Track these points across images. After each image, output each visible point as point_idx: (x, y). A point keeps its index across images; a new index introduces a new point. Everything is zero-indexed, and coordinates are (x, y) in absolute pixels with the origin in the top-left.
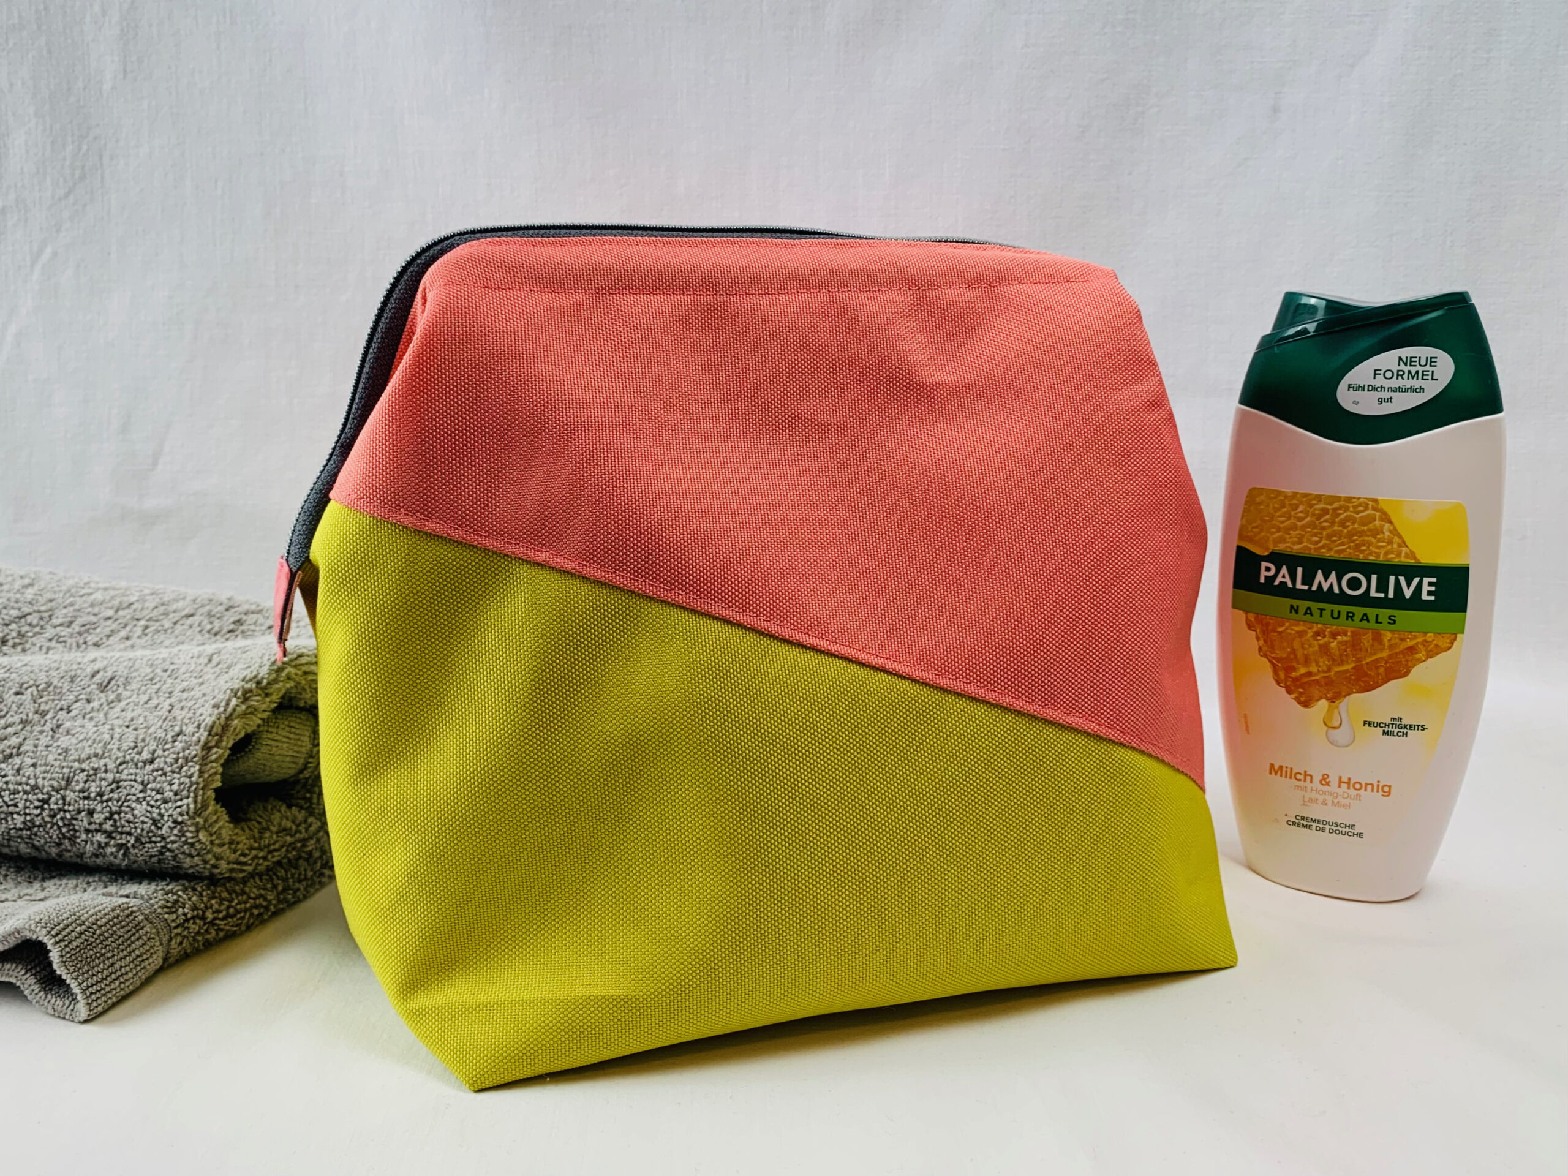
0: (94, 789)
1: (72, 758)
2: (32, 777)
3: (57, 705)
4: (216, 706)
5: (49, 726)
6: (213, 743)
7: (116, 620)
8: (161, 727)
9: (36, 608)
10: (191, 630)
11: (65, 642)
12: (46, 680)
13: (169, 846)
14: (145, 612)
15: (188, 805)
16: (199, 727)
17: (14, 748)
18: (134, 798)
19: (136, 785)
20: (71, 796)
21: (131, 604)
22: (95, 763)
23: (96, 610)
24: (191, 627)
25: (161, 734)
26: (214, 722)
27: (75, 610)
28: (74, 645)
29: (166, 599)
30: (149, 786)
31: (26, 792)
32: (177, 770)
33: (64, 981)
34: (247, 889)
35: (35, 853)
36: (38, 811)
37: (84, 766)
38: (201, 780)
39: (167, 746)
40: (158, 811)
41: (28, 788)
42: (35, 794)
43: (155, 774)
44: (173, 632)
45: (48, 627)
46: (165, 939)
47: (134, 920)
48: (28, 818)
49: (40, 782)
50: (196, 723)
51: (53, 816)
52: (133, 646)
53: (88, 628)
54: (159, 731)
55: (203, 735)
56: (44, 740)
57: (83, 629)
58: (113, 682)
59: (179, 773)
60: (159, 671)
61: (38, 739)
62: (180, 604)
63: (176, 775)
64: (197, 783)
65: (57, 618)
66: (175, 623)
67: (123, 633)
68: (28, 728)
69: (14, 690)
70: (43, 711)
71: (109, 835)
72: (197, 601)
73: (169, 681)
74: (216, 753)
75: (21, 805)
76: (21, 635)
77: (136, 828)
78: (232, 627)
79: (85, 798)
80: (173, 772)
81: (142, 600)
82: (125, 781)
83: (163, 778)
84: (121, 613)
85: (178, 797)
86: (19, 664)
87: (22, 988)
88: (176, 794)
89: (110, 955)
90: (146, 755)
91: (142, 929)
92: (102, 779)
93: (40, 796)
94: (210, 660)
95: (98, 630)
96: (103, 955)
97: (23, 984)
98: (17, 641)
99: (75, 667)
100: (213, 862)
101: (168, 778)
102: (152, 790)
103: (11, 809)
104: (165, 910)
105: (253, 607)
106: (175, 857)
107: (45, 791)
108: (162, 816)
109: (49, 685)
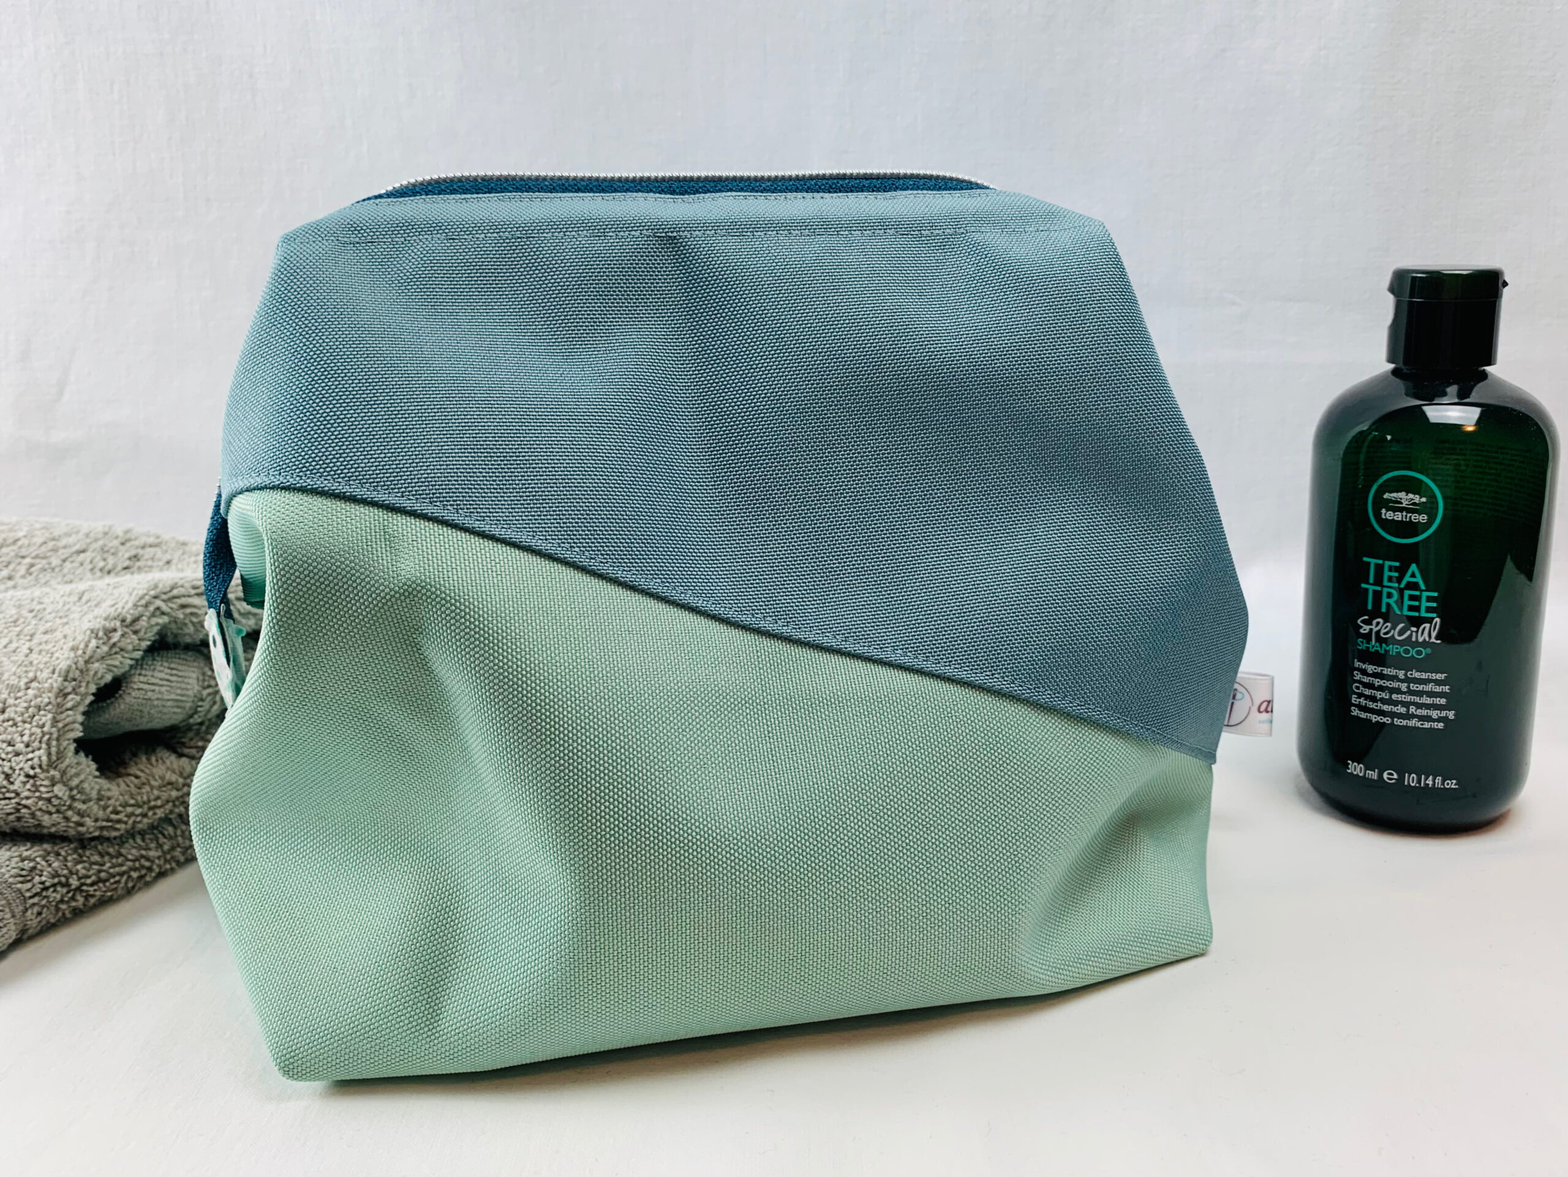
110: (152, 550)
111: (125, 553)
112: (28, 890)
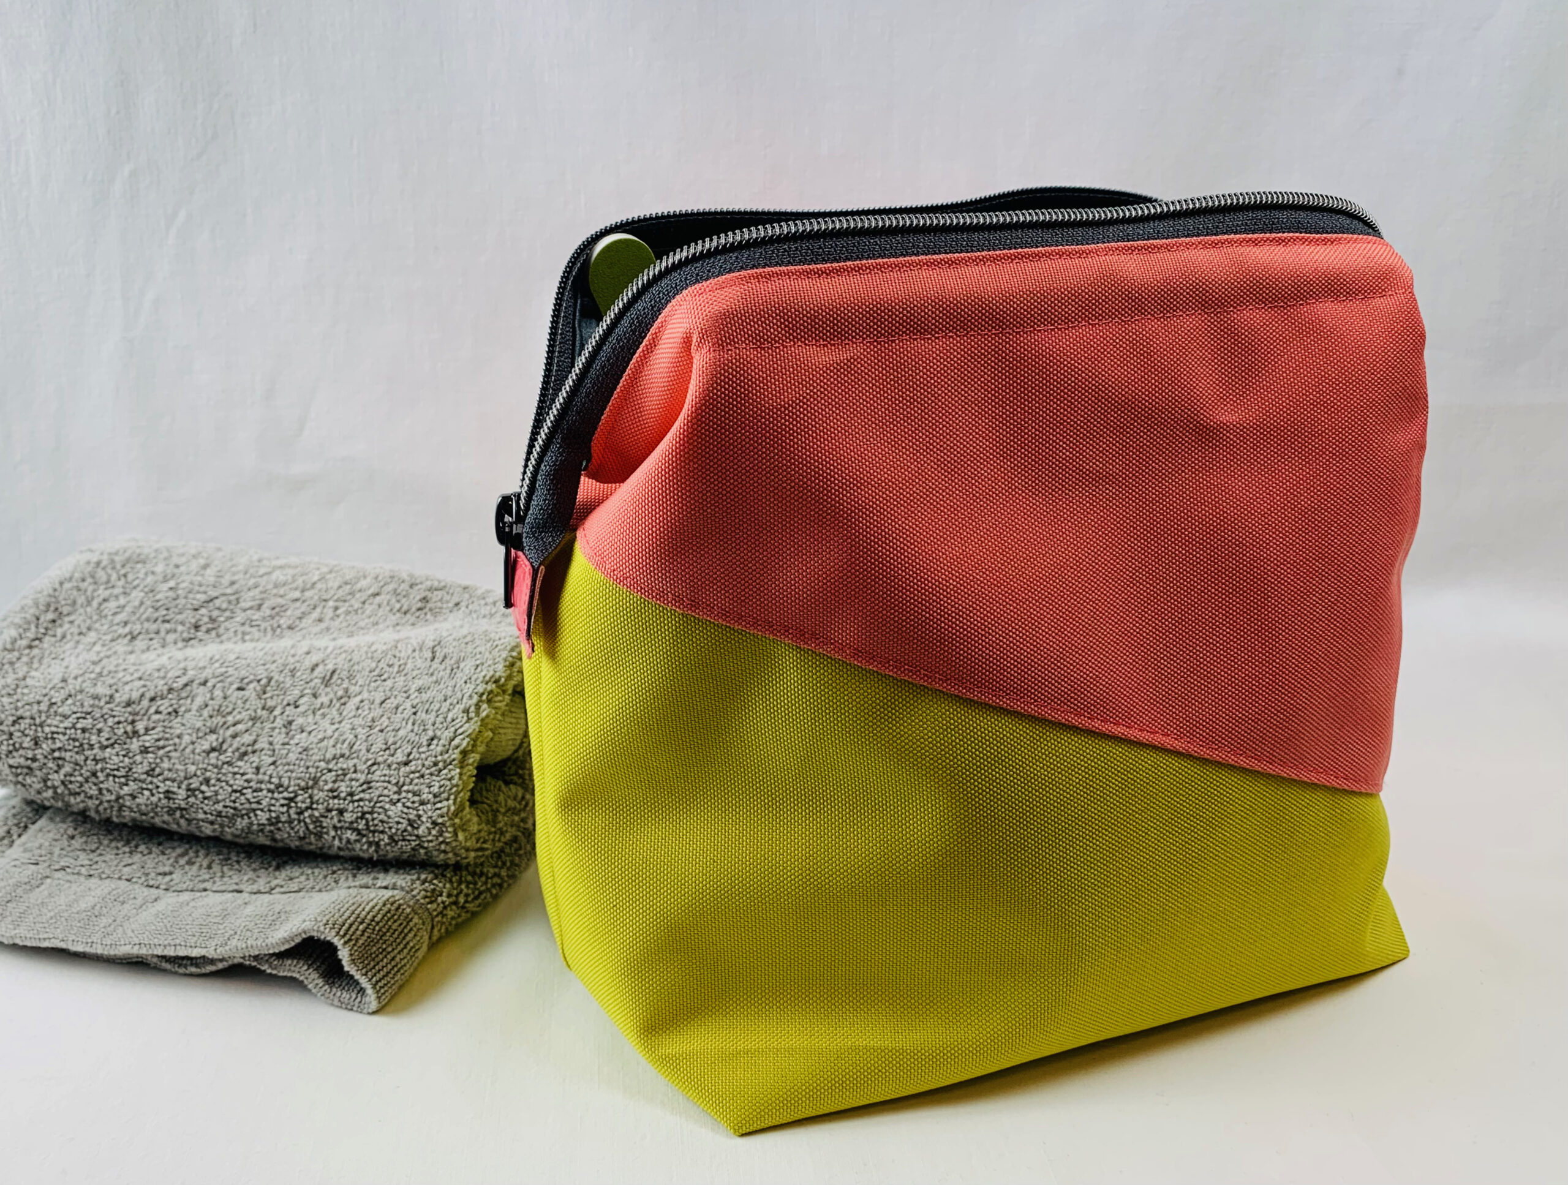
0: (343, 788)
1: (314, 758)
2: (275, 775)
3: (283, 700)
4: (467, 711)
5: (279, 722)
6: (469, 749)
7: (304, 601)
8: (412, 731)
9: (222, 591)
10: (381, 610)
11: (258, 626)
12: (265, 674)
14: (331, 592)
15: (449, 807)
17: (248, 745)
18: (387, 799)
19: (390, 786)
20: (319, 795)
21: (314, 584)
22: (343, 764)
23: (282, 592)
24: (380, 606)
25: (413, 737)
27: (261, 592)
28: (269, 629)
29: (348, 578)
30: (405, 788)
31: (269, 791)
32: (436, 773)
33: (352, 977)
35: (273, 844)
36: (285, 809)
37: (331, 766)
38: (461, 782)
39: (421, 750)
40: (415, 812)
41: (272, 787)
42: (280, 793)
43: (412, 776)
44: (363, 613)
45: (238, 611)
46: (429, 928)
47: (402, 913)
48: (273, 815)
49: (285, 782)
51: (300, 813)
52: (328, 629)
53: (278, 611)
54: (411, 734)
56: (279, 738)
57: (274, 612)
58: (335, 677)
59: (438, 776)
60: (383, 666)
61: (271, 736)
62: (363, 583)
63: (434, 778)
64: (457, 785)
65: (245, 601)
66: (364, 603)
67: (315, 615)
68: (258, 725)
69: (235, 686)
70: (270, 707)
71: (359, 832)
72: (380, 578)
73: (400, 679)
74: (473, 757)
75: (264, 803)
76: (212, 620)
77: (390, 828)
78: (420, 605)
79: (334, 797)
80: (431, 774)
81: (322, 579)
82: (377, 782)
83: (422, 780)
84: (308, 594)
85: (438, 799)
86: (232, 657)
87: (306, 982)
88: (435, 796)
89: (390, 949)
90: (400, 757)
91: (411, 920)
92: (352, 780)
93: (285, 794)
94: (434, 652)
95: (289, 613)
96: (384, 950)
97: (307, 978)
98: (210, 626)
99: (291, 660)
100: (463, 854)
102: (408, 792)
103: (254, 806)
104: (428, 900)
105: (436, 584)
106: (426, 853)
107: (291, 789)
108: (419, 816)
109: (270, 680)
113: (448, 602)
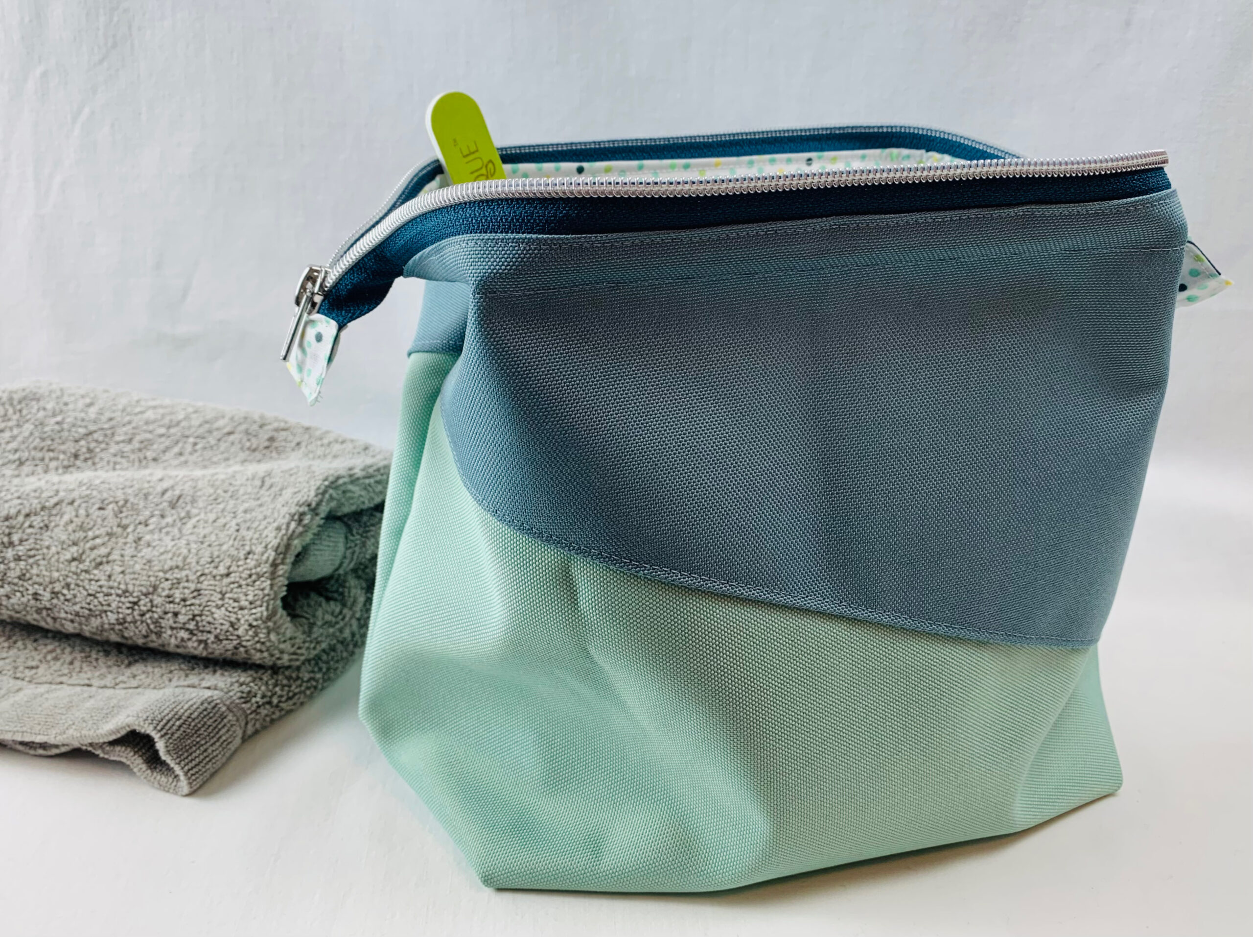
0: (178, 595)
1: (156, 568)
2: (123, 582)
3: (135, 520)
4: (278, 529)
5: (131, 538)
6: (279, 561)
7: (169, 437)
8: (233, 546)
9: (100, 426)
10: (233, 447)
11: (128, 457)
12: (123, 497)
13: (244, 643)
14: (193, 430)
15: (261, 612)
16: (266, 547)
17: (104, 557)
18: (214, 604)
19: (216, 594)
20: (158, 600)
21: (179, 422)
22: (178, 574)
23: (151, 427)
24: (233, 443)
25: (233, 552)
26: (279, 544)
27: (134, 428)
28: (137, 460)
29: (208, 417)
30: (227, 595)
31: (118, 595)
32: (251, 584)
33: (167, 765)
34: (301, 675)
35: (124, 641)
36: (129, 611)
37: (168, 576)
38: (272, 592)
39: (240, 563)
40: (235, 616)
41: (120, 592)
42: (126, 597)
43: (232, 586)
44: (217, 449)
45: (112, 444)
46: (243, 724)
48: (121, 616)
49: (131, 588)
50: (264, 545)
51: (142, 615)
52: (186, 462)
53: (146, 444)
54: (232, 549)
55: (271, 554)
56: (129, 551)
57: (142, 446)
58: (181, 501)
59: (252, 586)
60: (220, 491)
61: (123, 550)
62: (221, 423)
63: (250, 588)
64: (268, 595)
65: (119, 435)
66: (219, 440)
67: (176, 449)
68: (113, 540)
69: (97, 506)
70: (125, 525)
71: (191, 632)
72: (235, 419)
73: (232, 502)
74: (282, 569)
75: (114, 605)
76: (90, 450)
77: (216, 628)
78: (267, 444)
79: (171, 602)
80: (248, 585)
81: (187, 418)
82: (206, 590)
83: (239, 590)
84: (172, 431)
85: (253, 606)
86: (97, 482)
88: (251, 603)
90: (222, 570)
92: (184, 588)
93: (131, 599)
94: (263, 482)
95: (155, 446)
97: (133, 763)
98: (88, 456)
99: (146, 485)
100: (278, 656)
101: (244, 590)
102: (230, 598)
103: (105, 608)
104: (243, 700)
105: (282, 425)
106: (246, 652)
107: (135, 594)
108: (238, 620)
109: (126, 501)
110: (284, 433)
111: (264, 436)
112: (249, 709)
113: (291, 442)
